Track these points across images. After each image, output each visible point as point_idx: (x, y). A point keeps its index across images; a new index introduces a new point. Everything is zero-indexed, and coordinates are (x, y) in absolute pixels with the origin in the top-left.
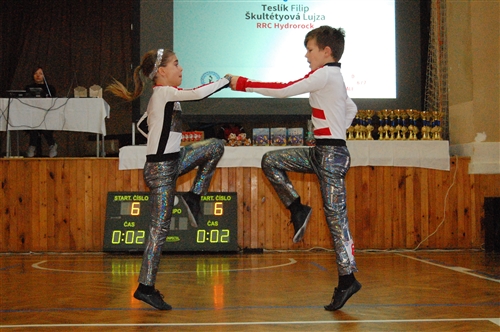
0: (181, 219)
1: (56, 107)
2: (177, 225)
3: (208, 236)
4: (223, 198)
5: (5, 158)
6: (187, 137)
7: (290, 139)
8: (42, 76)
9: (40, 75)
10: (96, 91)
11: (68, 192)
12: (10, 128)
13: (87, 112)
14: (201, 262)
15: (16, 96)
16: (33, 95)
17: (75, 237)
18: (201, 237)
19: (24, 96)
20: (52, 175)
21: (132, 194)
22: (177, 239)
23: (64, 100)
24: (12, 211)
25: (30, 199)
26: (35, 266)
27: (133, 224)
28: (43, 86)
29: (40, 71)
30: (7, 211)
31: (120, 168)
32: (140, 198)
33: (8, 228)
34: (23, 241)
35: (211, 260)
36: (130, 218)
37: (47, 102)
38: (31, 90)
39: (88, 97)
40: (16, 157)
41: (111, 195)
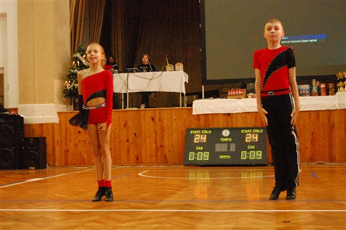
0: (231, 144)
1: (155, 77)
2: (229, 148)
3: (248, 155)
4: (257, 131)
5: (127, 109)
6: (234, 93)
7: (301, 92)
8: (147, 60)
9: (146, 59)
10: (180, 66)
11: (163, 130)
12: (129, 91)
13: (173, 79)
14: (244, 172)
15: (132, 72)
16: (142, 71)
17: (167, 156)
18: (244, 156)
19: (137, 71)
20: (153, 119)
21: (201, 130)
22: (229, 157)
23: (160, 72)
24: (130, 141)
25: (140, 133)
26: (140, 174)
27: (202, 148)
28: (148, 65)
29: (146, 56)
30: (128, 141)
31: (194, 113)
32: (206, 132)
33: (128, 151)
34: (137, 159)
35: (250, 170)
36: (200, 144)
37: (150, 74)
38: (141, 68)
39: (175, 70)
40: (133, 109)
41: (189, 130)
